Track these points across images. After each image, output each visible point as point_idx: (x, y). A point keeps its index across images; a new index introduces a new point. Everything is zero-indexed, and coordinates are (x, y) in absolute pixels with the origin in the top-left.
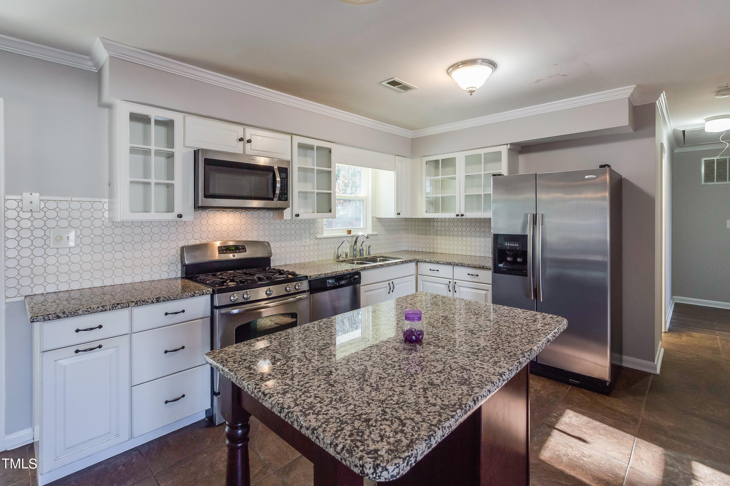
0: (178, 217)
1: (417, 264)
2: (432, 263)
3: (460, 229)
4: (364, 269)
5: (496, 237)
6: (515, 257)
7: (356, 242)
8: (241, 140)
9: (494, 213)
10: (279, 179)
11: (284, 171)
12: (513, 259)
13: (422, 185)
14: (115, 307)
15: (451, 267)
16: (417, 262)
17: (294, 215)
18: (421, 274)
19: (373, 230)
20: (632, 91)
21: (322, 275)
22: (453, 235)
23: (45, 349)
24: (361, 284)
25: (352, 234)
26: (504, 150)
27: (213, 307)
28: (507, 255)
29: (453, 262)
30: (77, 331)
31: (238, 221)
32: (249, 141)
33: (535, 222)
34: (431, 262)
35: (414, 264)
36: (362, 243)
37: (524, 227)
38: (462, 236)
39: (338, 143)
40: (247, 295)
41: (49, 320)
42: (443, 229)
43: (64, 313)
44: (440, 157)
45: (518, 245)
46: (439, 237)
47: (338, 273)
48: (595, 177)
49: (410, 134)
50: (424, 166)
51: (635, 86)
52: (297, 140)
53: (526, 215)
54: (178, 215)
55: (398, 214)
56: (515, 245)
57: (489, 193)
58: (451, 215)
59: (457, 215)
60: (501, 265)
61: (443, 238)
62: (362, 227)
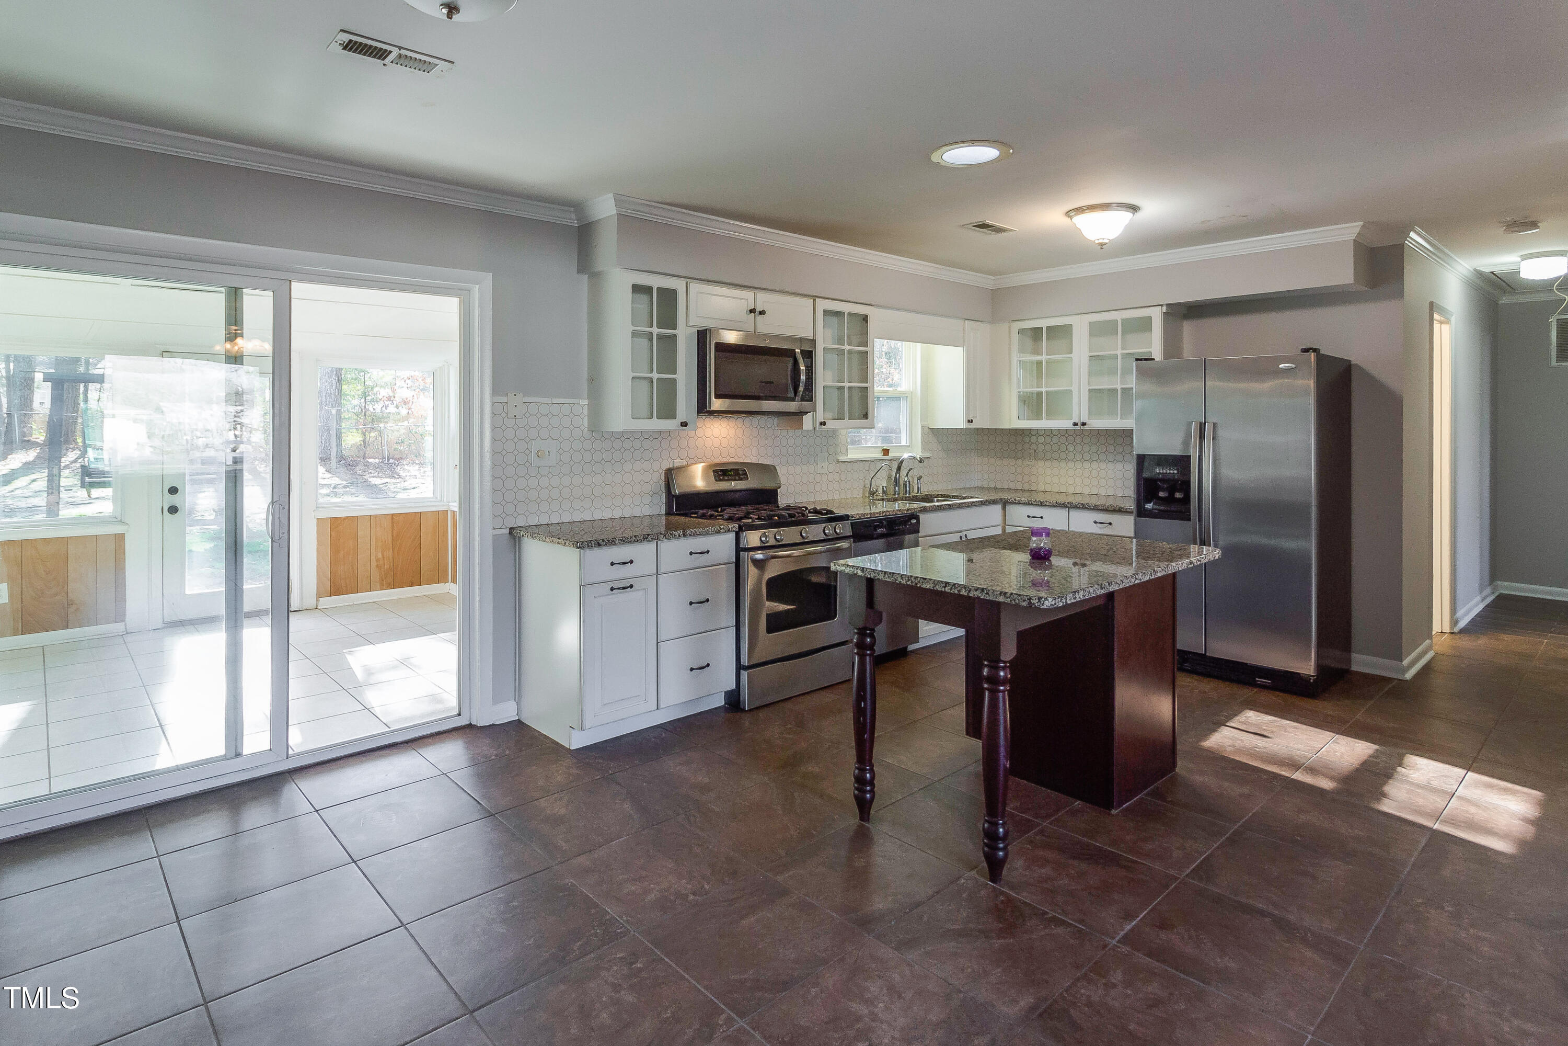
0: (682, 425)
1: (1004, 508)
2: (1032, 504)
3: (1079, 448)
4: (924, 510)
5: (1141, 459)
6: (1172, 490)
7: (899, 468)
8: (752, 311)
9: (1138, 420)
10: (804, 368)
11: (809, 355)
12: (1169, 494)
13: (1010, 370)
14: (646, 538)
15: (1064, 512)
16: (1005, 503)
17: (818, 424)
18: (1010, 524)
19: (924, 449)
20: (1358, 230)
21: (867, 515)
22: (1067, 460)
23: (587, 582)
24: (920, 534)
25: (891, 455)
26: (1157, 315)
27: (739, 549)
28: (1158, 489)
29: (1068, 503)
30: (612, 564)
31: (732, 432)
32: (762, 313)
33: (1202, 436)
34: (1029, 504)
35: (998, 507)
36: (910, 470)
37: (1186, 443)
38: (1082, 460)
39: (878, 306)
40: (781, 536)
41: (592, 546)
42: (1048, 448)
43: (603, 541)
44: (1044, 323)
45: (1176, 472)
46: (1041, 463)
47: (888, 514)
48: (1293, 366)
49: (988, 282)
50: (1015, 337)
51: (1361, 223)
52: (822, 305)
53: (1190, 424)
54: (682, 423)
55: (969, 421)
56: (1172, 472)
57: (1132, 386)
58: (1067, 424)
59: (1075, 424)
60: (1149, 506)
61: (1048, 463)
62: (903, 443)
